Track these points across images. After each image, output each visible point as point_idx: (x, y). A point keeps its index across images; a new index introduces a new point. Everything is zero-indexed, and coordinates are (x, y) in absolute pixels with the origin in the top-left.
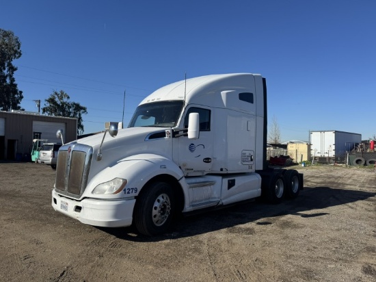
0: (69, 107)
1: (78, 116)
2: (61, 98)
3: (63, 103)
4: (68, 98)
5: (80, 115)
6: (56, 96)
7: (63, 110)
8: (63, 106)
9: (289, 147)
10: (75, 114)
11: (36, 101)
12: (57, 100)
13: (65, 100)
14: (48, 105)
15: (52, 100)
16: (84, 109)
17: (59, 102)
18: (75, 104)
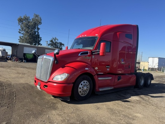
0: (58, 44)
1: (61, 47)
2: (55, 40)
3: (56, 42)
4: (58, 40)
5: (62, 47)
6: (53, 39)
7: (56, 45)
8: (56, 43)
9: (141, 63)
10: (60, 46)
11: (46, 41)
12: (53, 41)
13: (56, 41)
14: (50, 43)
15: (52, 41)
16: (63, 44)
17: (54, 42)
18: (60, 43)
